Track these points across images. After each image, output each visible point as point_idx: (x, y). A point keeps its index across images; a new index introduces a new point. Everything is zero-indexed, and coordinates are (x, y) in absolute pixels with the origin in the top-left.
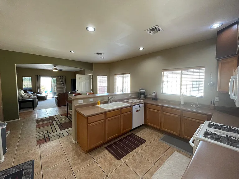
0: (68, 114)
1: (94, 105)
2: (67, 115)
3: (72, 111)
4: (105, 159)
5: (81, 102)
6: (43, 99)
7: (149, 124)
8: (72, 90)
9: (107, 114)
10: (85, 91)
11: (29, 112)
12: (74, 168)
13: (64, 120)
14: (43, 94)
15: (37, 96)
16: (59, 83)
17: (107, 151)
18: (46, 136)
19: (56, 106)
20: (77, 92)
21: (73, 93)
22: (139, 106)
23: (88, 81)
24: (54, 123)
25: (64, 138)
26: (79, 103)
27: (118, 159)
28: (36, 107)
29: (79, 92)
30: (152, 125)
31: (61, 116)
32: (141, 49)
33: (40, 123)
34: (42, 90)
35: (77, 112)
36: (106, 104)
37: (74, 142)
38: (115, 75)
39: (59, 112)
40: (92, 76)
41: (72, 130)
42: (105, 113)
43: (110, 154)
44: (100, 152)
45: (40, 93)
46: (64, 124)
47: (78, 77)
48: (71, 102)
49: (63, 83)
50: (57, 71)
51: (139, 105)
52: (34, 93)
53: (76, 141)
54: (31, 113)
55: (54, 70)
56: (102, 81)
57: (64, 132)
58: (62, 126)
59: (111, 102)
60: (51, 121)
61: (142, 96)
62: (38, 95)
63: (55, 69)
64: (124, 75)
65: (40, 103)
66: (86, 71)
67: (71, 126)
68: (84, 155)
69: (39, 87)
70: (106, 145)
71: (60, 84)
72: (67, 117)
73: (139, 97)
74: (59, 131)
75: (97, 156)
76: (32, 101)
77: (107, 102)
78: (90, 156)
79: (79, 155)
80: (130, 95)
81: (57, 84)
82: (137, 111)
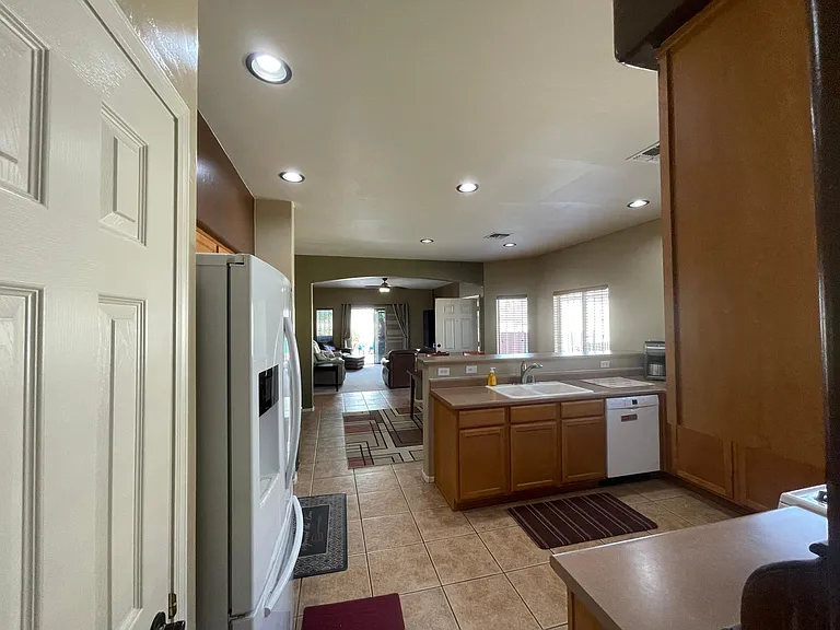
0: (412, 411)
1: (480, 383)
2: (412, 413)
3: (424, 403)
4: (505, 535)
5: (444, 373)
6: (354, 365)
7: (682, 474)
8: (425, 345)
9: (512, 412)
10: (459, 348)
11: (329, 395)
12: (425, 533)
13: (403, 423)
14: (355, 354)
15: (343, 357)
16: (390, 323)
17: (510, 520)
18: (366, 454)
19: (385, 386)
20: (438, 349)
21: (427, 353)
22: (635, 402)
23: (470, 316)
24: (382, 427)
25: (403, 465)
26: (440, 374)
27: (543, 547)
28: (341, 385)
29: (442, 349)
30: (694, 480)
31: (395, 412)
32: (639, 203)
33: (350, 424)
34: (353, 343)
35: (436, 399)
36: (514, 386)
37: (426, 477)
38: (556, 293)
39: (392, 402)
40: (481, 300)
41: (420, 450)
42: (508, 407)
43: (519, 529)
44: (491, 517)
45: (348, 351)
46: (404, 433)
47: (441, 305)
48: (420, 375)
49: (403, 325)
50: (388, 290)
51: (634, 398)
52: (337, 349)
53: (430, 476)
54: (332, 399)
55: (382, 290)
56: (512, 316)
57: (405, 451)
58: (401, 439)
59: (529, 381)
60: (373, 422)
61: (655, 368)
62: (345, 354)
63: (385, 285)
64: (589, 293)
65: (349, 377)
66: (463, 286)
67: (420, 442)
68: (449, 513)
69: (348, 336)
70: (513, 506)
71: (396, 327)
72: (412, 416)
73: (641, 371)
74: (392, 448)
75: (483, 524)
76: (335, 369)
77: (517, 381)
78: (464, 519)
79: (437, 511)
80: (605, 364)
81: (390, 327)
82: (625, 419)
